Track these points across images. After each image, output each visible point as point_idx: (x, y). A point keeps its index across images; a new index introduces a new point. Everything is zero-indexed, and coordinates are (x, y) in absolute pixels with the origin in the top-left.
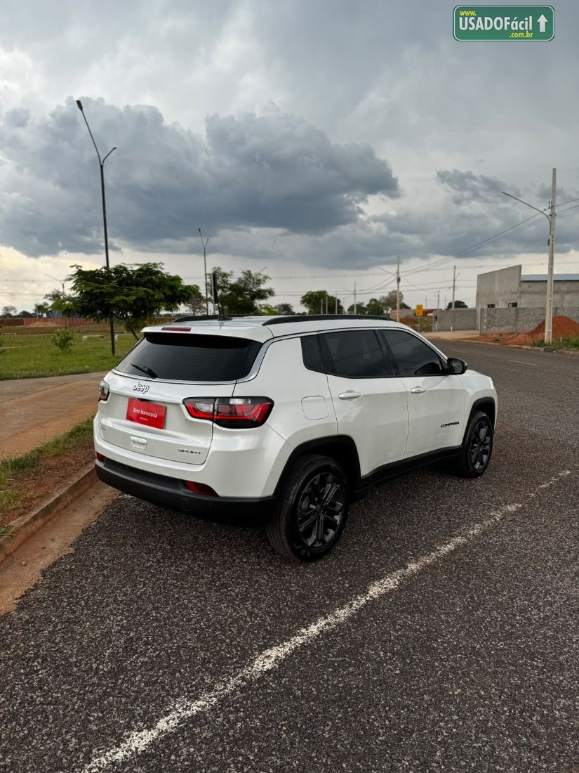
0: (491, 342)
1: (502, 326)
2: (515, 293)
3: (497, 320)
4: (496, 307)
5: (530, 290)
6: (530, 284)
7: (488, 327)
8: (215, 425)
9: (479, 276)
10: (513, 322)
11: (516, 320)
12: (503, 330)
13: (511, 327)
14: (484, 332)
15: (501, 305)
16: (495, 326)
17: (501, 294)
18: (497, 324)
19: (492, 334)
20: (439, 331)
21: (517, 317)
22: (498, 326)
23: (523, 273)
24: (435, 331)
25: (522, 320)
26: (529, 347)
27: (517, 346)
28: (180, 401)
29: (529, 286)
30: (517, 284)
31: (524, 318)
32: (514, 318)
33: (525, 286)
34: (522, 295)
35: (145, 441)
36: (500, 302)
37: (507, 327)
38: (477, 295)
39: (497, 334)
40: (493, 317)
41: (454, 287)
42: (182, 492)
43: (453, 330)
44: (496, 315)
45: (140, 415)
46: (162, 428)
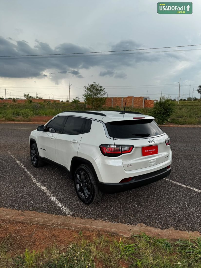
35: (155, 160)
45: (149, 152)
46: (157, 153)
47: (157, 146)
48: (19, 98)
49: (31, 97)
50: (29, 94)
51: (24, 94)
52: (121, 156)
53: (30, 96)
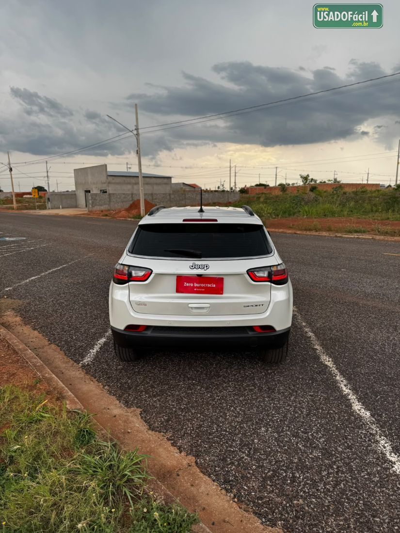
0: (102, 216)
1: (101, 205)
2: (105, 183)
3: (98, 201)
4: (91, 192)
5: (114, 181)
6: (113, 178)
7: (93, 206)
8: (272, 284)
9: (75, 170)
10: (108, 203)
11: (110, 201)
12: (102, 208)
13: (107, 206)
14: (90, 209)
15: (95, 191)
16: (97, 205)
17: (94, 184)
18: (98, 204)
19: (96, 211)
20: (52, 209)
21: (110, 199)
22: (99, 205)
23: (108, 170)
24: (49, 209)
25: (114, 201)
26: (133, 219)
27: (124, 219)
28: (245, 271)
29: (113, 179)
30: (105, 178)
31: (114, 200)
32: (108, 200)
33: (110, 179)
34: (110, 185)
35: (208, 305)
36: (94, 189)
37: (105, 206)
38: (76, 183)
39: (99, 211)
40: (95, 199)
41: (48, 176)
42: (251, 334)
43: (62, 208)
44: (97, 198)
45: (194, 287)
46: (222, 294)
47: (222, 279)
48: (294, 184)
49: (312, 179)
50: (308, 175)
51: (300, 175)
52: (127, 284)
53: (310, 178)
